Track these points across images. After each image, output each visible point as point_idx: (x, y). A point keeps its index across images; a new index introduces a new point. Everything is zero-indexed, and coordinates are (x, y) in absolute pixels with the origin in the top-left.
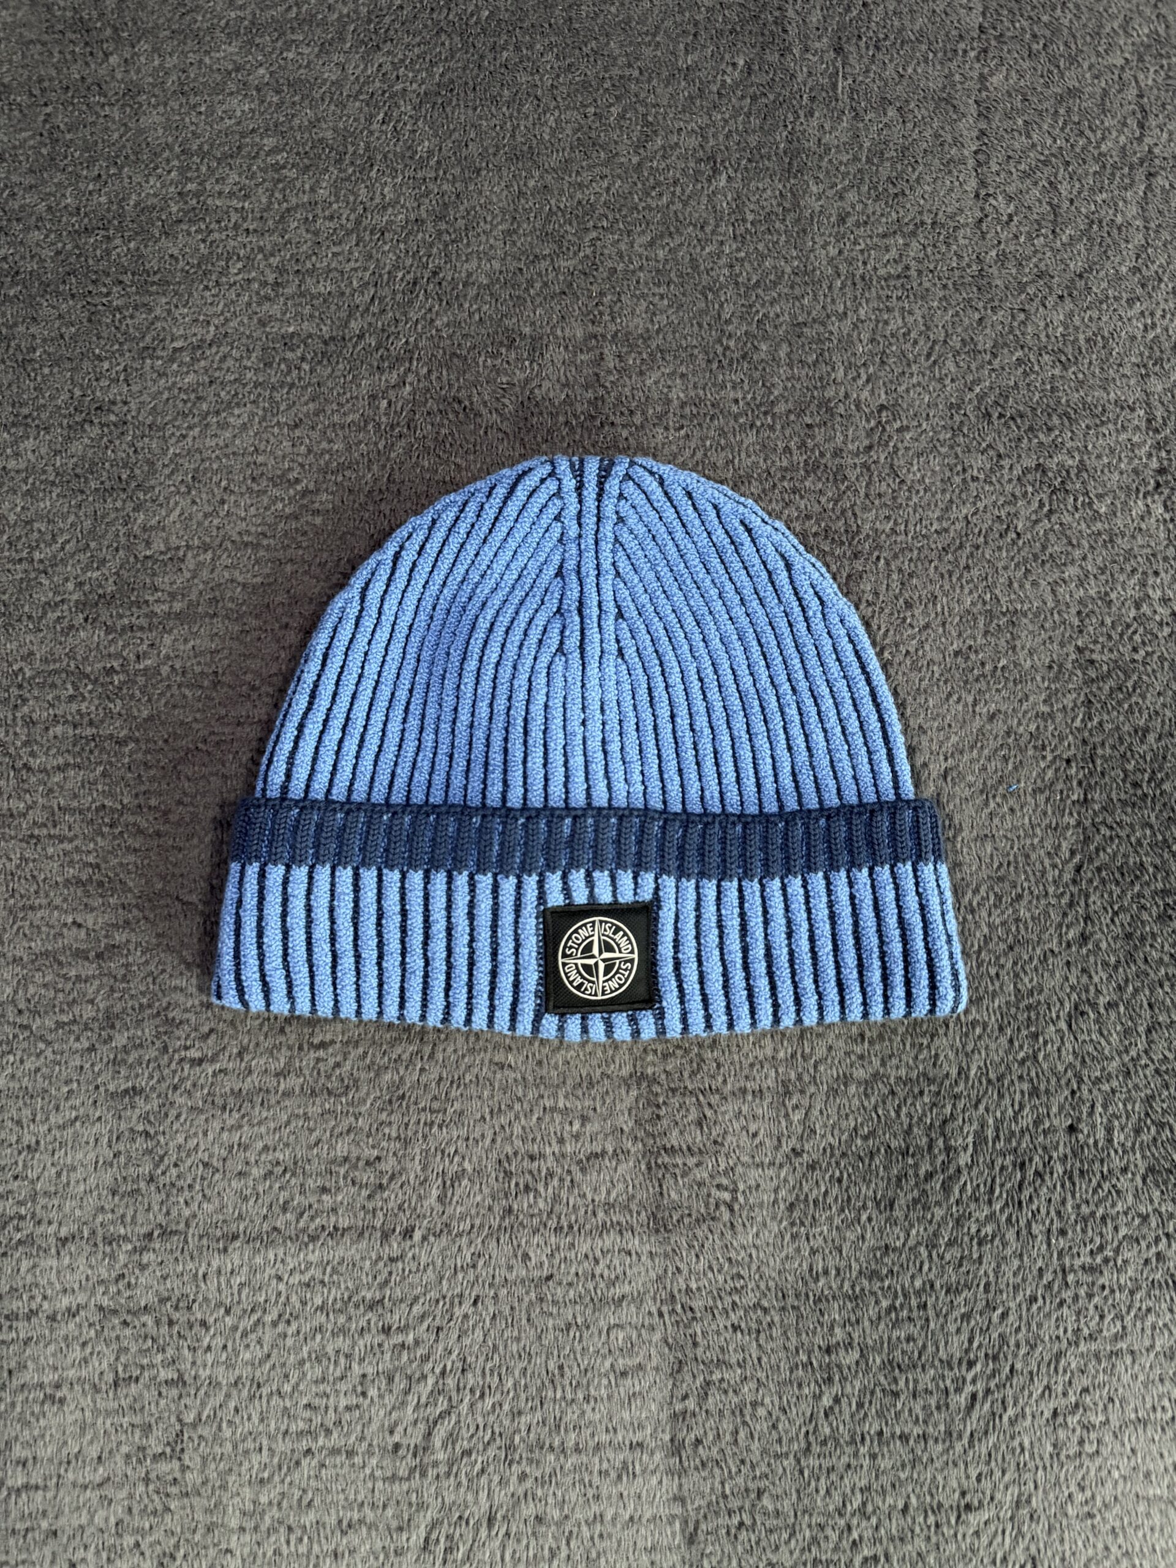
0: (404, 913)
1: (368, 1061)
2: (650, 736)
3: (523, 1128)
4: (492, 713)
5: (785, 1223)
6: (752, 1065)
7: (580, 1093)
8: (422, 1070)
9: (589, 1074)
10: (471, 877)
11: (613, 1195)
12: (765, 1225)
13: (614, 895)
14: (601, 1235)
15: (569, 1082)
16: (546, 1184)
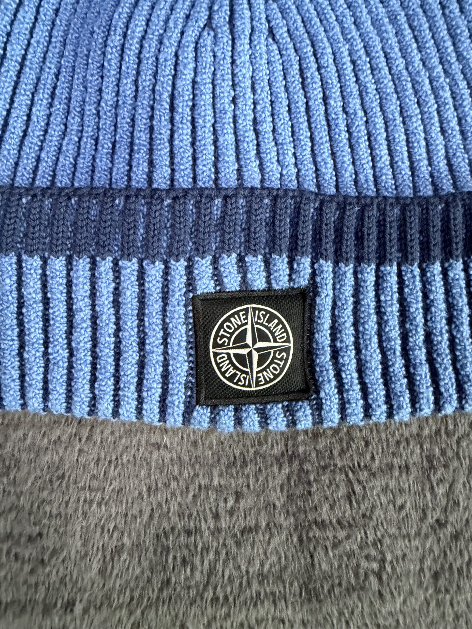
0: (46, 302)
1: (28, 442)
2: (303, 119)
3: (180, 505)
4: (137, 91)
5: (430, 591)
6: (398, 443)
7: (234, 471)
8: (80, 451)
9: (241, 453)
10: (116, 263)
11: (267, 567)
12: (411, 593)
13: (269, 282)
14: (255, 605)
15: (224, 461)
16: (202, 557)
